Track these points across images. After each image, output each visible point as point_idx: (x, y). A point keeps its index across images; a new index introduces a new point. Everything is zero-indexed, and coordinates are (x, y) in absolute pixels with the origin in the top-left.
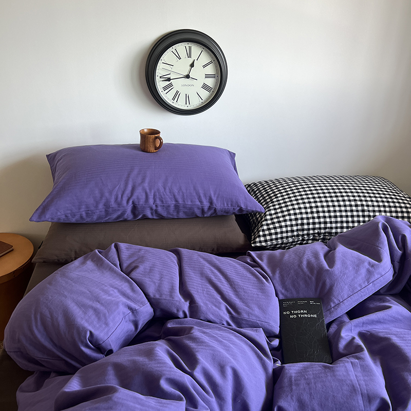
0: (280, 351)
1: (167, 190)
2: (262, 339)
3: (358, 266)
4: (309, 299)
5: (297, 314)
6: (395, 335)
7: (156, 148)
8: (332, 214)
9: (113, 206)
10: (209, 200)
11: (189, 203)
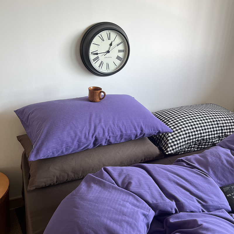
9: (83, 141)
10: (141, 128)
11: (129, 132)
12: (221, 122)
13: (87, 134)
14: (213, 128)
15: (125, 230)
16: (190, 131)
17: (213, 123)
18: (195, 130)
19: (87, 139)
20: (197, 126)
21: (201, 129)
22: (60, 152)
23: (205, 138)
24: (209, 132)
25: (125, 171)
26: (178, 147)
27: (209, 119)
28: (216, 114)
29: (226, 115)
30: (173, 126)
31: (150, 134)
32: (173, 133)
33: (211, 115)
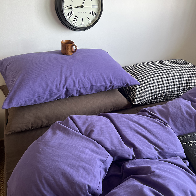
8: (170, 81)
9: (55, 92)
10: (110, 81)
11: (99, 84)
12: (186, 76)
13: (58, 85)
14: (179, 81)
15: (81, 175)
16: (156, 84)
17: (179, 77)
18: (162, 83)
19: (58, 90)
20: (163, 79)
21: (167, 82)
22: (32, 101)
23: (171, 90)
24: (174, 85)
25: (89, 120)
26: (145, 99)
27: (176, 73)
28: (183, 69)
29: (192, 70)
30: (142, 79)
31: (119, 86)
32: (141, 86)
33: (178, 69)
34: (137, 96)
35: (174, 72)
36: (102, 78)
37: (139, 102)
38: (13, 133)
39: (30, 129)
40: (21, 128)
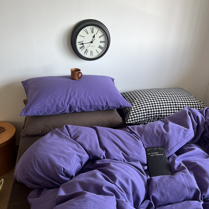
0: (148, 172)
1: (86, 98)
2: (140, 166)
3: (179, 131)
4: (158, 147)
5: (154, 154)
6: (198, 161)
7: (79, 78)
8: (162, 107)
9: (60, 107)
10: (106, 102)
11: (97, 104)
12: (179, 104)
13: (64, 102)
14: (171, 107)
16: (149, 108)
17: (172, 104)
18: (154, 107)
19: (63, 106)
20: (156, 105)
21: (159, 107)
22: (43, 113)
23: (163, 114)
24: (166, 110)
25: (79, 129)
28: (177, 97)
29: (186, 98)
31: (114, 107)
32: (135, 109)
33: (172, 97)
34: (130, 117)
35: (168, 99)
36: (99, 100)
37: (131, 122)
38: (26, 135)
39: (40, 134)
40: (33, 133)
